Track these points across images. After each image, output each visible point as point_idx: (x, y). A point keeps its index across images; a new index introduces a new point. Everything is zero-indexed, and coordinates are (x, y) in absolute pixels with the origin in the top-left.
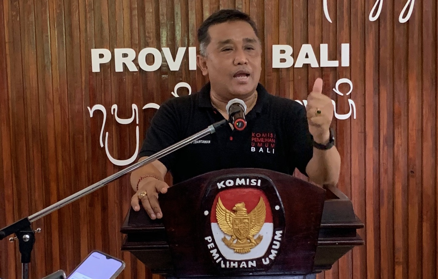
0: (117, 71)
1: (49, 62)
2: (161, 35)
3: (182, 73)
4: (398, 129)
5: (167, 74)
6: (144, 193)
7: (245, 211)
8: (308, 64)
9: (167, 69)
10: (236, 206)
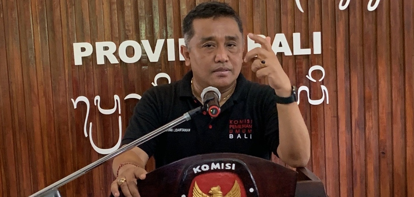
0: (98, 63)
1: (33, 57)
2: (140, 27)
3: (161, 64)
4: (369, 112)
5: (147, 65)
6: (123, 180)
7: (221, 194)
8: (282, 53)
9: (147, 61)
10: (212, 189)
